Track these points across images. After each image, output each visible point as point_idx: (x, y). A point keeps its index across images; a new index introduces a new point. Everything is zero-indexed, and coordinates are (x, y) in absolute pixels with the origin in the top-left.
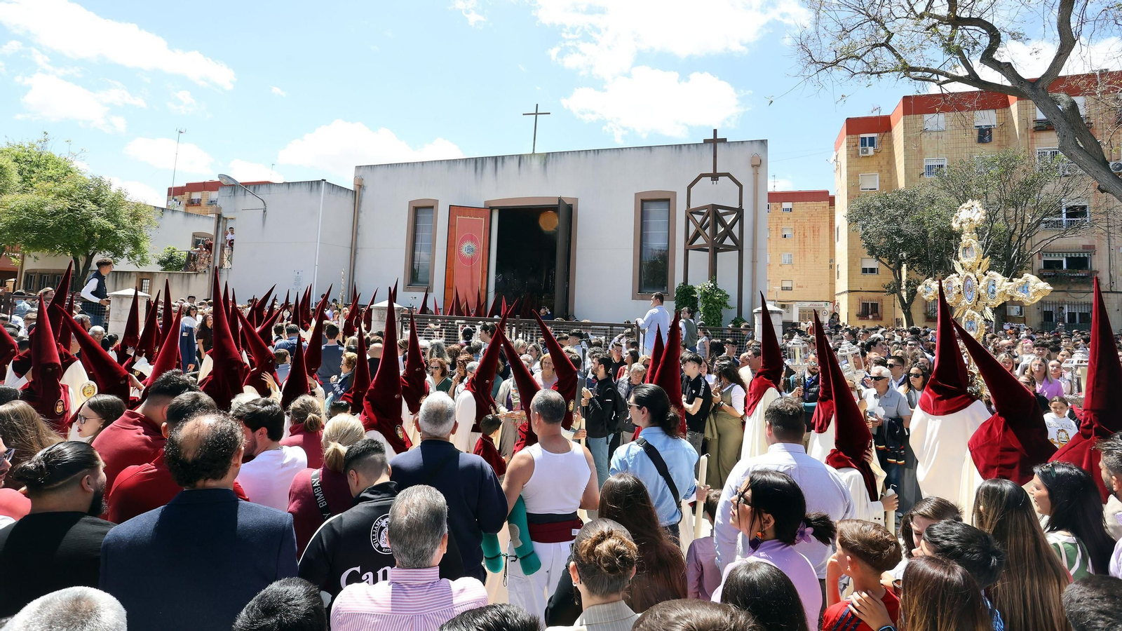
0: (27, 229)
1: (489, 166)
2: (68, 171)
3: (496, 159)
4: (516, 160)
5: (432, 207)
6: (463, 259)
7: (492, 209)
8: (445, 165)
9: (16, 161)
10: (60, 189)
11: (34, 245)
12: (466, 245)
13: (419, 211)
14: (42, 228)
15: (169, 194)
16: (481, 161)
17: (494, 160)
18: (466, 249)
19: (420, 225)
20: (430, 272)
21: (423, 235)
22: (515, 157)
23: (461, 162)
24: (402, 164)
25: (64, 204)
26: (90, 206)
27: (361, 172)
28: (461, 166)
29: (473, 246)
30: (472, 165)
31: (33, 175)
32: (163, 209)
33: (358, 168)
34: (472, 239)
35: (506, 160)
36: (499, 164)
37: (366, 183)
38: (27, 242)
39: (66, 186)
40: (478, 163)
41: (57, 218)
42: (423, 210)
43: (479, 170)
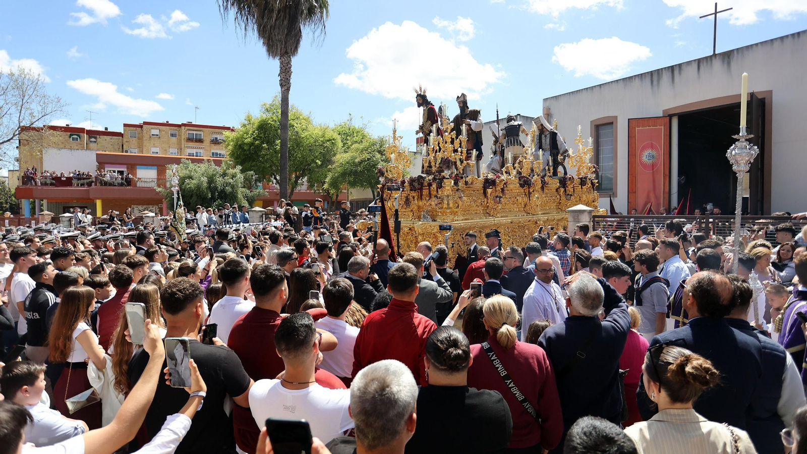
0: (350, 175)
1: (666, 77)
2: (364, 137)
3: (672, 68)
4: (695, 66)
5: (612, 123)
6: (645, 166)
7: (671, 117)
8: (621, 84)
9: (339, 134)
10: (361, 147)
11: (353, 184)
12: (646, 153)
13: (600, 128)
14: (355, 173)
15: (417, 142)
16: (656, 73)
17: (670, 69)
18: (646, 156)
19: (601, 140)
20: (613, 181)
21: (605, 149)
22: (693, 63)
23: (637, 78)
24: (582, 90)
25: (366, 156)
26: (378, 156)
27: (548, 102)
28: (637, 82)
29: (654, 153)
30: (648, 78)
31: (348, 142)
32: (415, 153)
33: (545, 100)
34: (652, 147)
35: (683, 67)
36: (676, 72)
37: (553, 111)
38: (350, 182)
39: (365, 144)
40: (654, 76)
41: (362, 166)
42: (603, 127)
43: (655, 82)
